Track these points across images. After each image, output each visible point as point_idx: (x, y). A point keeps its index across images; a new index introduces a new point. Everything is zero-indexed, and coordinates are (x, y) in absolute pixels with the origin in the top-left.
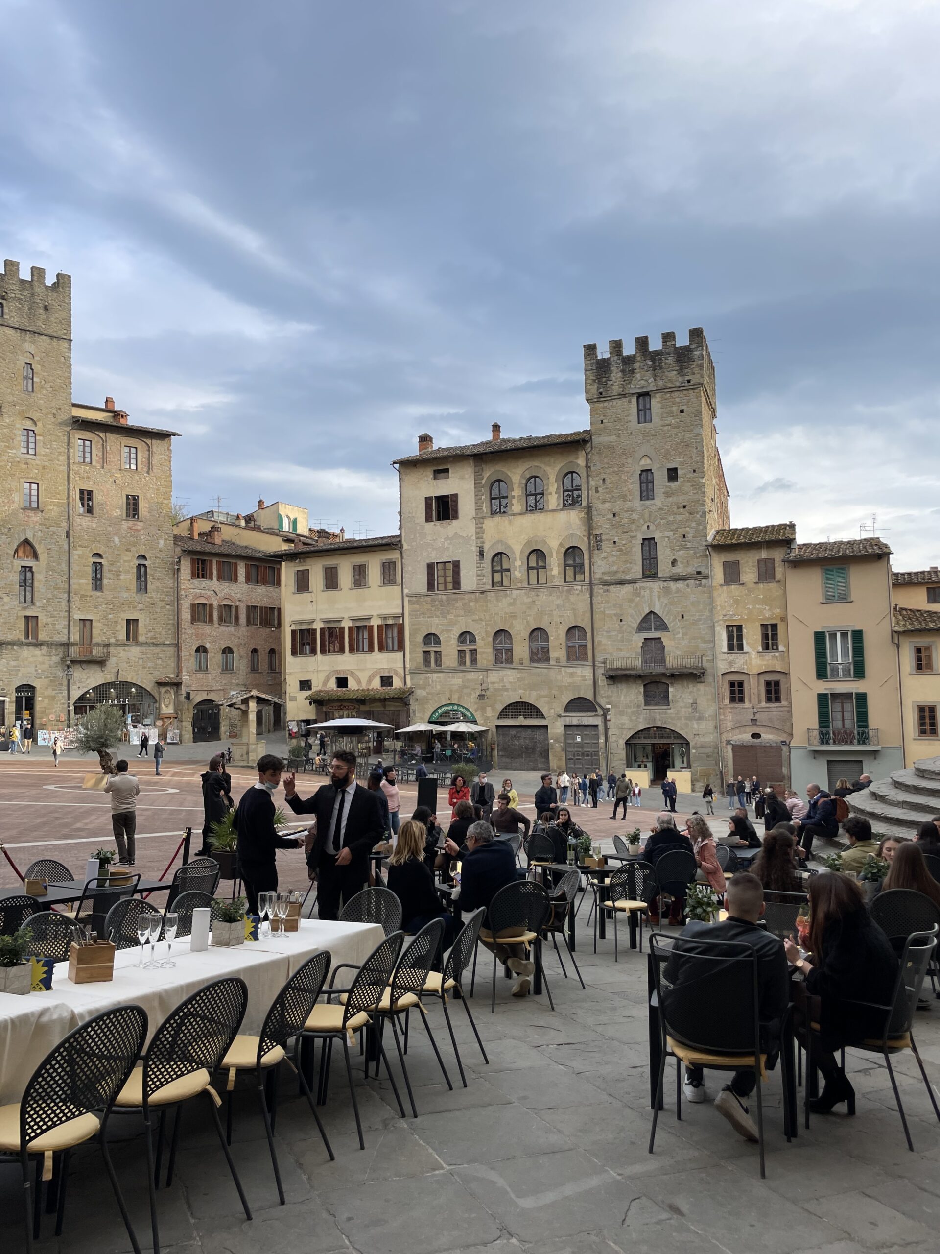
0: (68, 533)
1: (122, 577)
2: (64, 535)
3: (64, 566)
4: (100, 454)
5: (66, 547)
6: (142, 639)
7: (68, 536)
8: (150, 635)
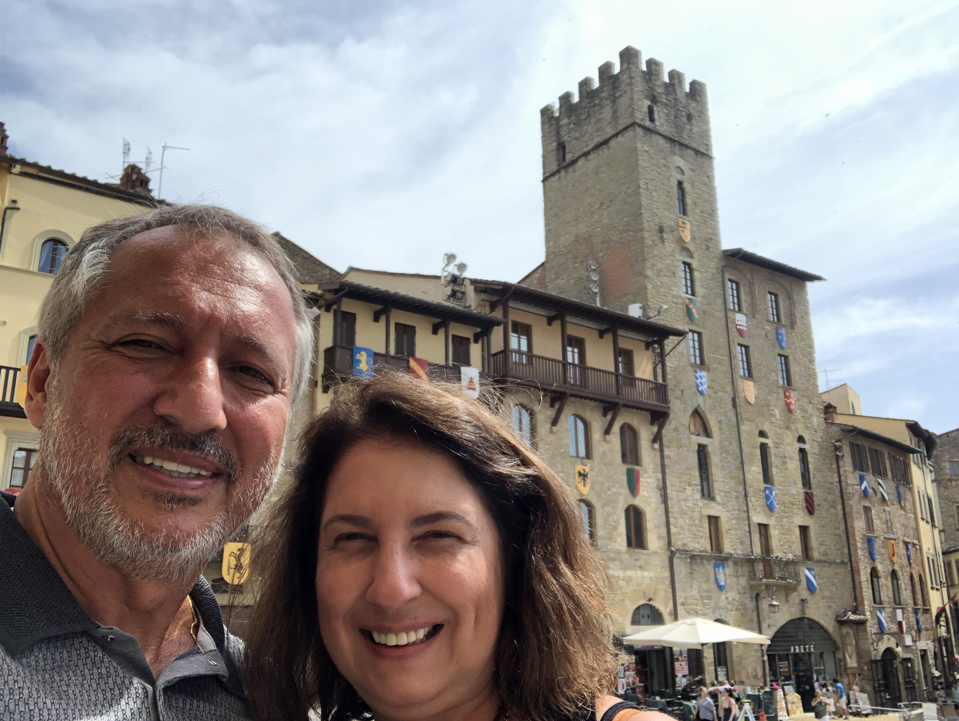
0: (734, 400)
1: (788, 466)
2: (730, 404)
3: (735, 445)
4: (749, 299)
5: (734, 419)
6: (815, 554)
7: (735, 406)
8: (822, 549)
